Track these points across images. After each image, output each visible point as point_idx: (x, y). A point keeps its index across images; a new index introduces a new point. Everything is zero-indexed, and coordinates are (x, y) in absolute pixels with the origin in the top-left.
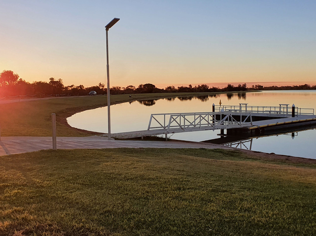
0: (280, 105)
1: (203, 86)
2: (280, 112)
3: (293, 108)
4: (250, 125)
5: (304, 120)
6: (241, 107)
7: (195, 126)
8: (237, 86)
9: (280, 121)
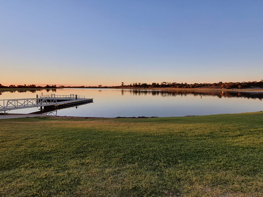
0: (71, 95)
1: (33, 85)
2: (71, 97)
3: (76, 96)
4: (56, 104)
5: (81, 101)
6: (52, 96)
7: (25, 105)
8: (52, 86)
9: (70, 102)
